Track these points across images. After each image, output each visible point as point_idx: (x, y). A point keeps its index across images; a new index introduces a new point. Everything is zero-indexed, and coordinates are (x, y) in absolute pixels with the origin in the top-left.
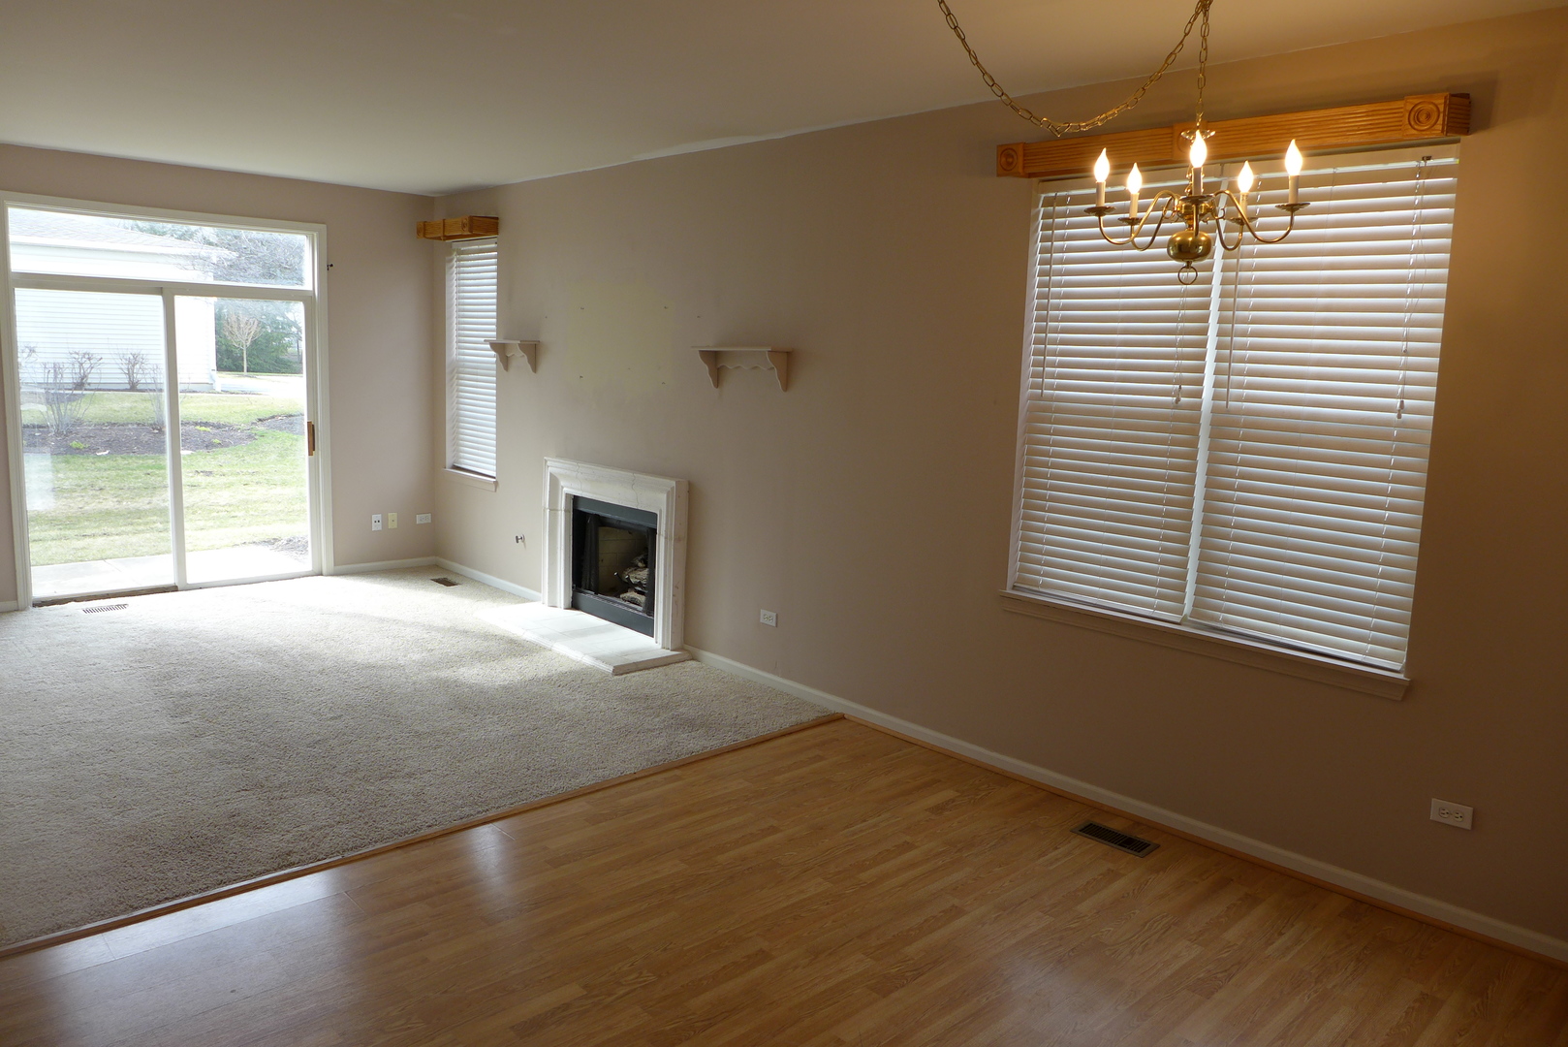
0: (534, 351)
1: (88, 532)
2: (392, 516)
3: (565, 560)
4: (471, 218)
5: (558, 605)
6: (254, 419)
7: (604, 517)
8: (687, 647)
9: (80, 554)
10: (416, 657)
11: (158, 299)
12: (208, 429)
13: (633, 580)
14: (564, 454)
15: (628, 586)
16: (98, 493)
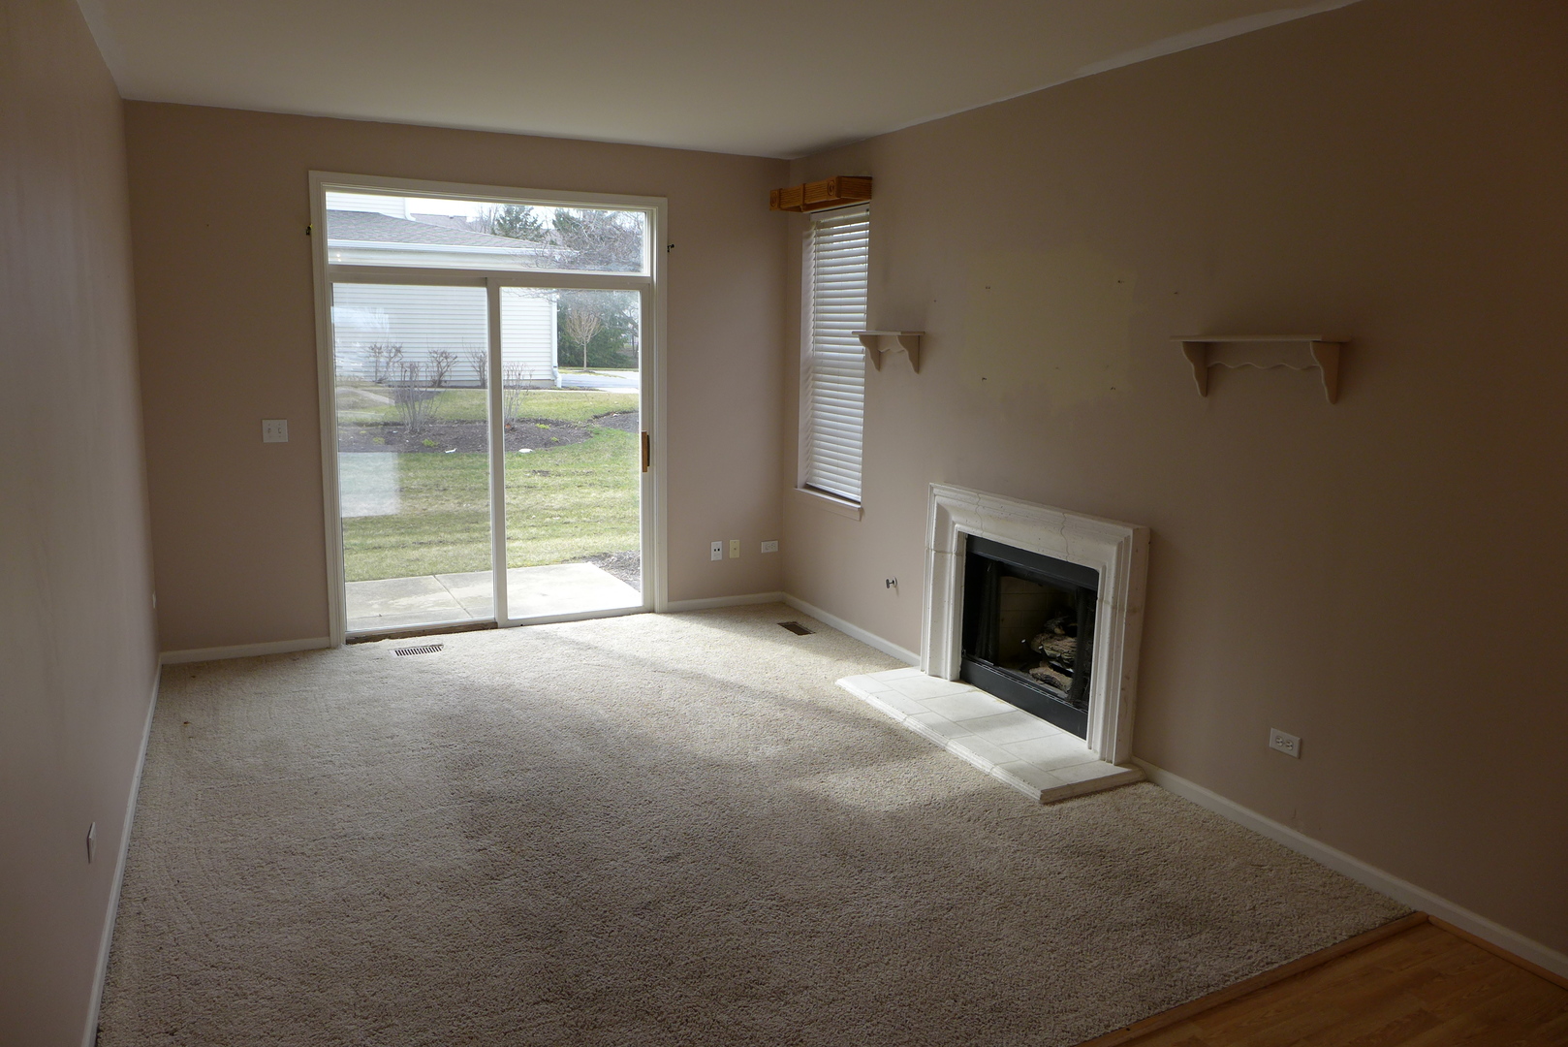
0: (917, 346)
1: (426, 539)
2: (734, 544)
3: (954, 618)
4: (840, 179)
5: (943, 674)
6: (590, 416)
7: (1008, 565)
8: (1137, 760)
9: (412, 568)
10: (771, 751)
11: (483, 292)
12: (547, 427)
13: (1048, 652)
14: (955, 479)
15: (1041, 658)
16: (441, 494)
